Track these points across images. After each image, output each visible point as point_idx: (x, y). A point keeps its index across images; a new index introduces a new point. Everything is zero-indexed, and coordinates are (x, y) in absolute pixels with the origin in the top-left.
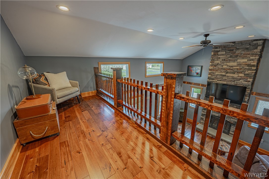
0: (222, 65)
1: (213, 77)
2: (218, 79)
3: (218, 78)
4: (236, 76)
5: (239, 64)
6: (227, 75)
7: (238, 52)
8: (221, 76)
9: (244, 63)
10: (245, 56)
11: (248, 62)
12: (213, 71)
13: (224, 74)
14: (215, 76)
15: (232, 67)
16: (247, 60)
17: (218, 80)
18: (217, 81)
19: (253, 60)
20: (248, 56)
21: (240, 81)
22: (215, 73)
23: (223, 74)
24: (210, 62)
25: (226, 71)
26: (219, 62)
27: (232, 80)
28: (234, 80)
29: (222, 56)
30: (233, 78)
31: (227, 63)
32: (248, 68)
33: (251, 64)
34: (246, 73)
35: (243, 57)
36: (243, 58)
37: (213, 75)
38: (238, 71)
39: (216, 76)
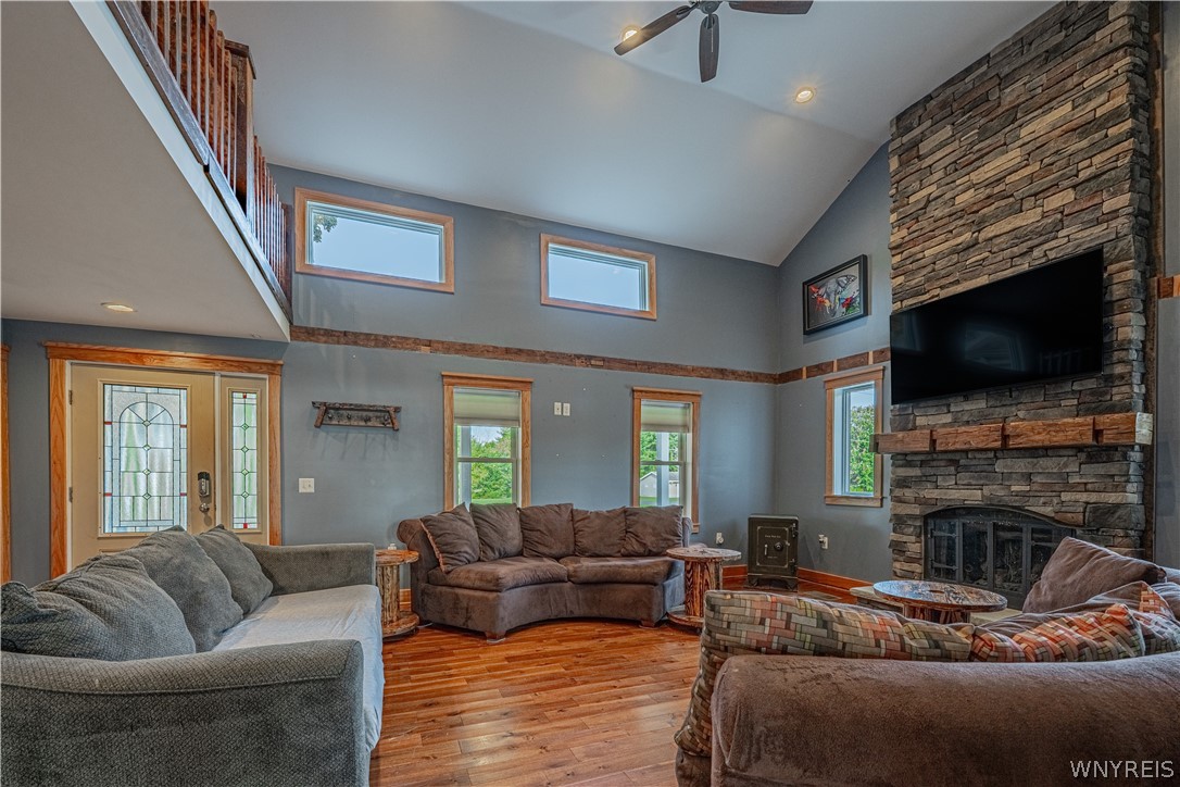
0: (948, 196)
1: (913, 282)
2: (944, 282)
3: (943, 272)
4: (1030, 218)
5: (1034, 150)
6: (983, 236)
7: (1012, 94)
8: (955, 258)
9: (1058, 132)
10: (1052, 92)
11: (1079, 112)
12: (913, 250)
13: (967, 237)
14: (924, 272)
15: (1000, 180)
16: (1068, 107)
17: (942, 288)
18: (938, 291)
19: (1099, 89)
20: (1071, 82)
21: (1061, 234)
22: (921, 255)
23: (960, 240)
24: (893, 211)
25: (973, 217)
26: (934, 187)
27: (1015, 249)
28: (1024, 247)
29: (939, 155)
30: (1018, 236)
31: (973, 176)
32: (1084, 143)
33: (1099, 113)
34: (1083, 175)
35: (1044, 100)
36: (1047, 105)
37: (914, 266)
38: (1035, 188)
39: (929, 269)
